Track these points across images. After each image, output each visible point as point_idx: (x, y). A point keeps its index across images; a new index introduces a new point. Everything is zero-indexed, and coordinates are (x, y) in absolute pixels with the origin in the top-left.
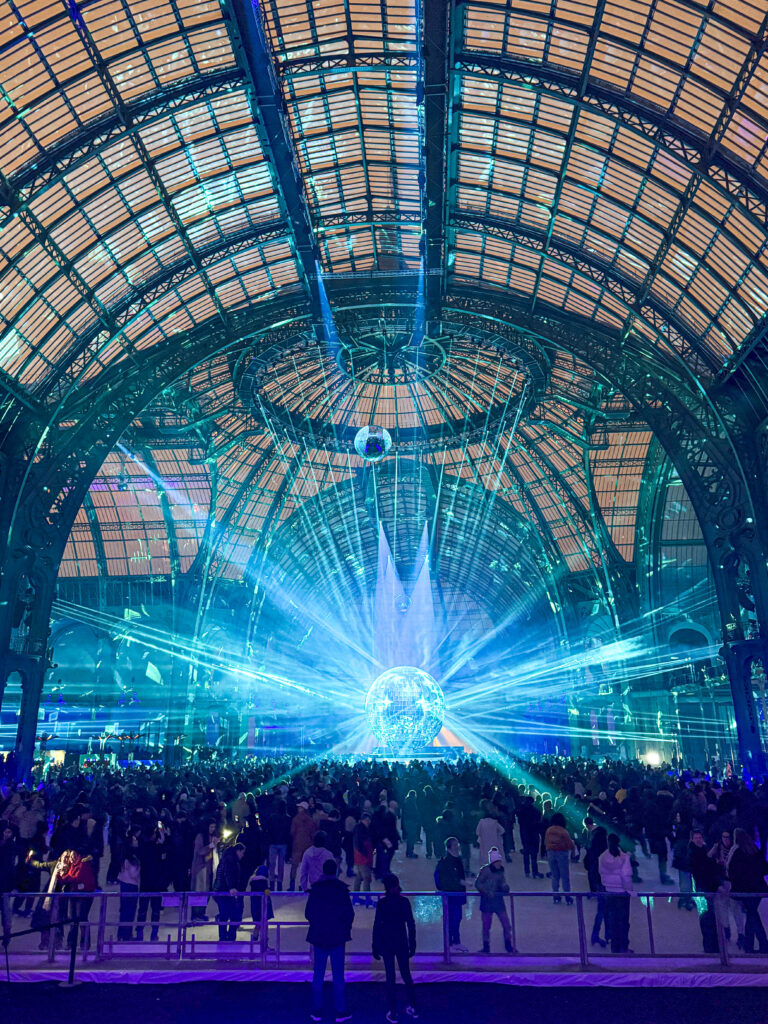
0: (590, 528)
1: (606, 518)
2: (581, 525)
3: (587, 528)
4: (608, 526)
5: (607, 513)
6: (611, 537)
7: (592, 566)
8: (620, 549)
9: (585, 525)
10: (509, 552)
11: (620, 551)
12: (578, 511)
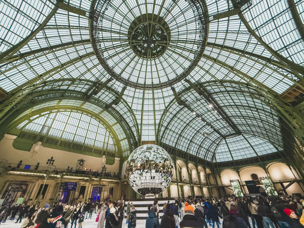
12: (265, 61)
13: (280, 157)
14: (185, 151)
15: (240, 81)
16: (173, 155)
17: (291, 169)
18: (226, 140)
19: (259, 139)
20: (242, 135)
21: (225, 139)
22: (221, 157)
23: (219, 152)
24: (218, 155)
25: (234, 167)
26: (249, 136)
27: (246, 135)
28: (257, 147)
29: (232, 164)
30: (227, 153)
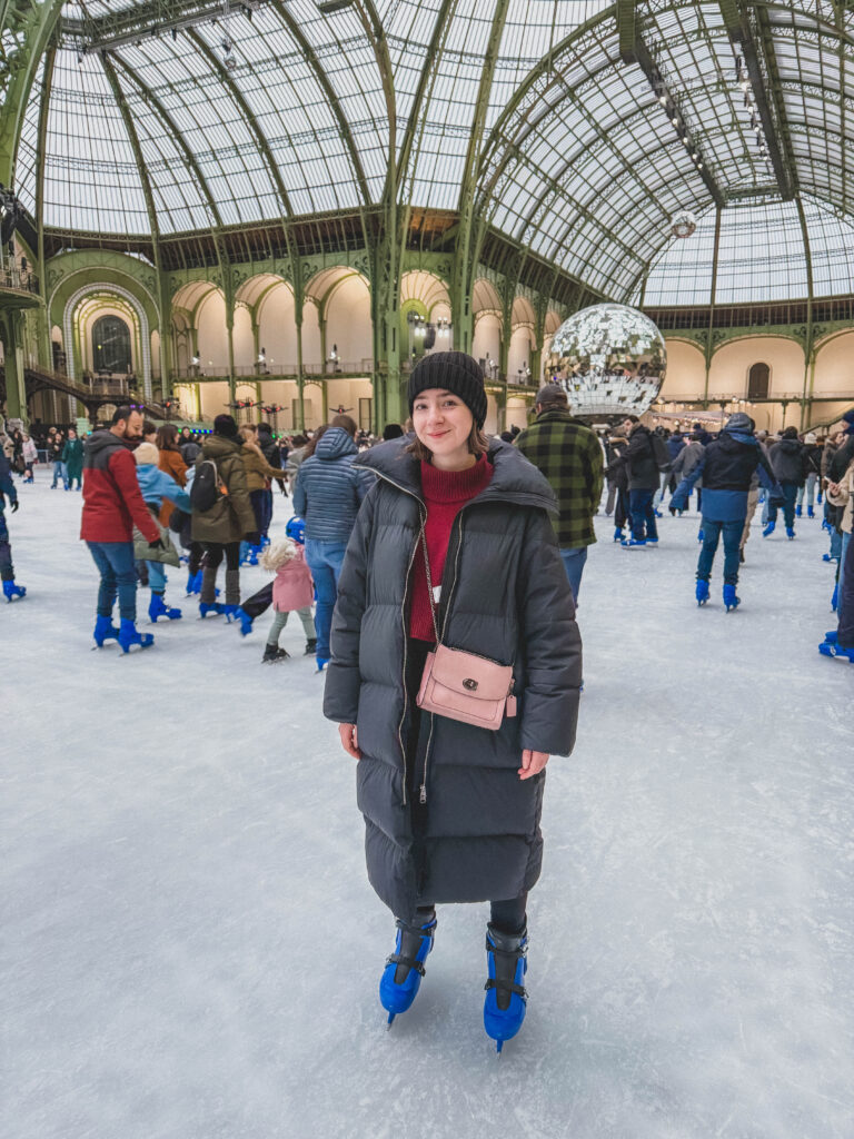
14: (514, 235)
16: (505, 274)
18: (723, 212)
20: (798, 201)
21: (721, 206)
22: (670, 284)
23: (669, 261)
24: (661, 273)
25: (702, 330)
26: (821, 211)
27: (812, 203)
28: (825, 261)
29: (702, 318)
30: (700, 272)
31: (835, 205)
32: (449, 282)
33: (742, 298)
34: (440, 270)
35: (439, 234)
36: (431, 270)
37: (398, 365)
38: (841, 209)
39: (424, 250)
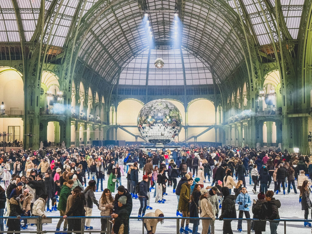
0: (274, 18)
1: (284, 12)
2: (268, 16)
3: (272, 18)
4: (284, 17)
5: (285, 9)
6: (286, 24)
7: (273, 42)
8: (290, 31)
9: (271, 16)
10: (224, 33)
11: (290, 33)
12: (267, 7)
13: (212, 93)
15: (234, 9)
17: (216, 111)
19: (199, 61)
22: (130, 76)
23: (129, 67)
24: (125, 72)
25: (143, 96)
26: (189, 53)
27: (186, 50)
28: (190, 72)
29: (143, 91)
30: (142, 72)
31: (194, 52)
32: (59, 77)
33: (159, 83)
34: (55, 72)
35: (54, 56)
36: (51, 71)
37: (39, 112)
38: (196, 53)
39: (48, 62)
